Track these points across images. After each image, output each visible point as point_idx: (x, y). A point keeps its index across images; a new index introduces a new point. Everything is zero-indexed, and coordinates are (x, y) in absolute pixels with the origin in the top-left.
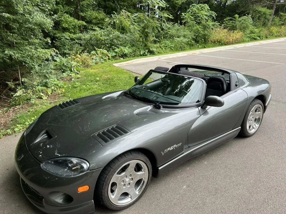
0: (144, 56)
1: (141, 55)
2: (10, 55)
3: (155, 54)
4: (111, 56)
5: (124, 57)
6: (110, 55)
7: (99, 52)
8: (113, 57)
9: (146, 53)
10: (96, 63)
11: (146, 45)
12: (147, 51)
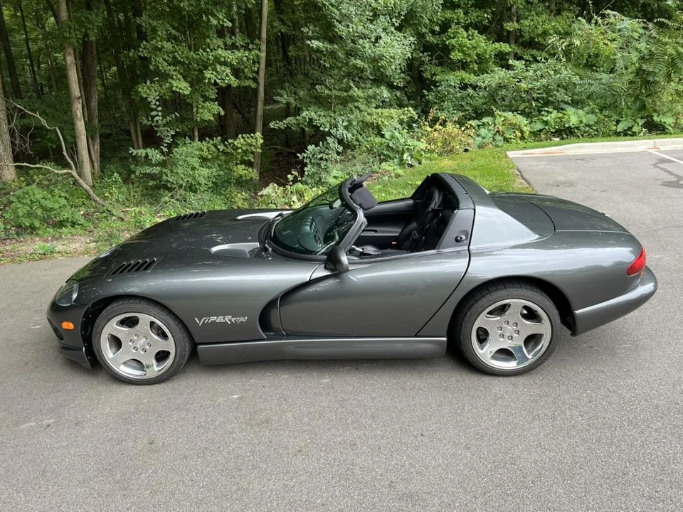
0: (626, 135)
1: (618, 134)
2: (311, 120)
3: (666, 134)
4: (530, 132)
5: (565, 136)
6: (526, 129)
7: (502, 119)
8: (536, 134)
9: (636, 129)
10: (481, 147)
11: (643, 107)
12: (641, 122)
